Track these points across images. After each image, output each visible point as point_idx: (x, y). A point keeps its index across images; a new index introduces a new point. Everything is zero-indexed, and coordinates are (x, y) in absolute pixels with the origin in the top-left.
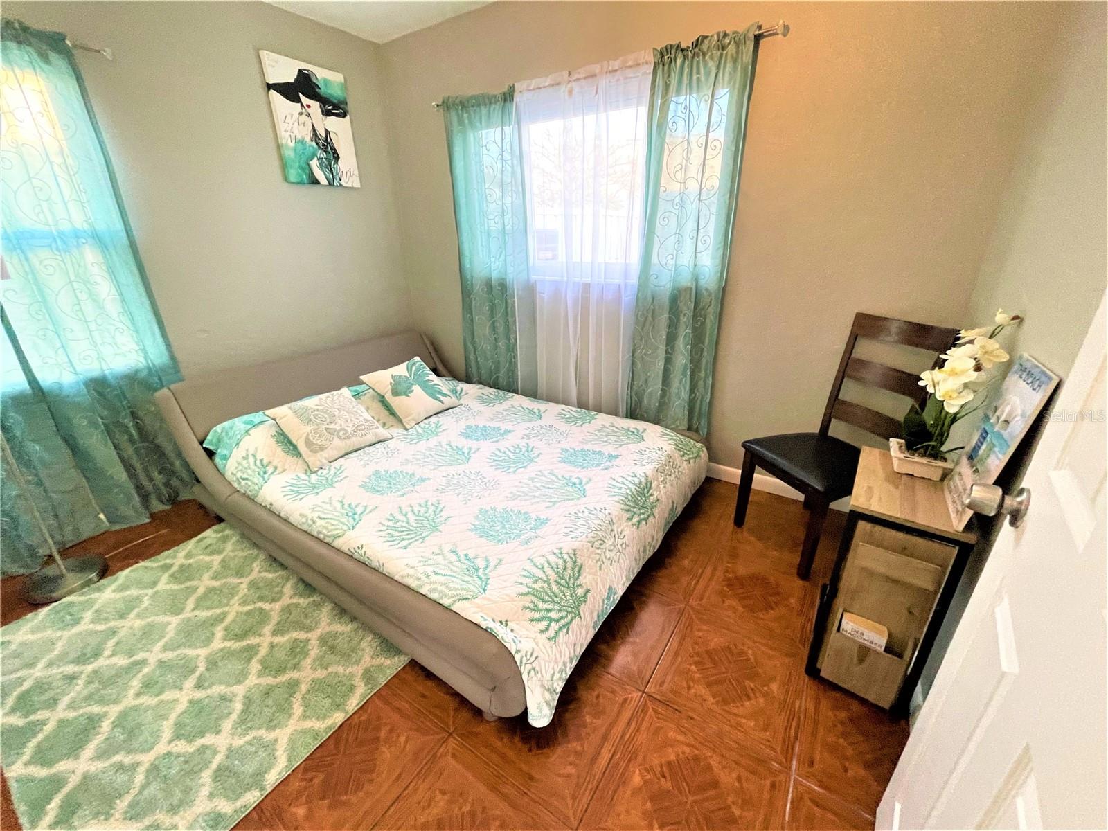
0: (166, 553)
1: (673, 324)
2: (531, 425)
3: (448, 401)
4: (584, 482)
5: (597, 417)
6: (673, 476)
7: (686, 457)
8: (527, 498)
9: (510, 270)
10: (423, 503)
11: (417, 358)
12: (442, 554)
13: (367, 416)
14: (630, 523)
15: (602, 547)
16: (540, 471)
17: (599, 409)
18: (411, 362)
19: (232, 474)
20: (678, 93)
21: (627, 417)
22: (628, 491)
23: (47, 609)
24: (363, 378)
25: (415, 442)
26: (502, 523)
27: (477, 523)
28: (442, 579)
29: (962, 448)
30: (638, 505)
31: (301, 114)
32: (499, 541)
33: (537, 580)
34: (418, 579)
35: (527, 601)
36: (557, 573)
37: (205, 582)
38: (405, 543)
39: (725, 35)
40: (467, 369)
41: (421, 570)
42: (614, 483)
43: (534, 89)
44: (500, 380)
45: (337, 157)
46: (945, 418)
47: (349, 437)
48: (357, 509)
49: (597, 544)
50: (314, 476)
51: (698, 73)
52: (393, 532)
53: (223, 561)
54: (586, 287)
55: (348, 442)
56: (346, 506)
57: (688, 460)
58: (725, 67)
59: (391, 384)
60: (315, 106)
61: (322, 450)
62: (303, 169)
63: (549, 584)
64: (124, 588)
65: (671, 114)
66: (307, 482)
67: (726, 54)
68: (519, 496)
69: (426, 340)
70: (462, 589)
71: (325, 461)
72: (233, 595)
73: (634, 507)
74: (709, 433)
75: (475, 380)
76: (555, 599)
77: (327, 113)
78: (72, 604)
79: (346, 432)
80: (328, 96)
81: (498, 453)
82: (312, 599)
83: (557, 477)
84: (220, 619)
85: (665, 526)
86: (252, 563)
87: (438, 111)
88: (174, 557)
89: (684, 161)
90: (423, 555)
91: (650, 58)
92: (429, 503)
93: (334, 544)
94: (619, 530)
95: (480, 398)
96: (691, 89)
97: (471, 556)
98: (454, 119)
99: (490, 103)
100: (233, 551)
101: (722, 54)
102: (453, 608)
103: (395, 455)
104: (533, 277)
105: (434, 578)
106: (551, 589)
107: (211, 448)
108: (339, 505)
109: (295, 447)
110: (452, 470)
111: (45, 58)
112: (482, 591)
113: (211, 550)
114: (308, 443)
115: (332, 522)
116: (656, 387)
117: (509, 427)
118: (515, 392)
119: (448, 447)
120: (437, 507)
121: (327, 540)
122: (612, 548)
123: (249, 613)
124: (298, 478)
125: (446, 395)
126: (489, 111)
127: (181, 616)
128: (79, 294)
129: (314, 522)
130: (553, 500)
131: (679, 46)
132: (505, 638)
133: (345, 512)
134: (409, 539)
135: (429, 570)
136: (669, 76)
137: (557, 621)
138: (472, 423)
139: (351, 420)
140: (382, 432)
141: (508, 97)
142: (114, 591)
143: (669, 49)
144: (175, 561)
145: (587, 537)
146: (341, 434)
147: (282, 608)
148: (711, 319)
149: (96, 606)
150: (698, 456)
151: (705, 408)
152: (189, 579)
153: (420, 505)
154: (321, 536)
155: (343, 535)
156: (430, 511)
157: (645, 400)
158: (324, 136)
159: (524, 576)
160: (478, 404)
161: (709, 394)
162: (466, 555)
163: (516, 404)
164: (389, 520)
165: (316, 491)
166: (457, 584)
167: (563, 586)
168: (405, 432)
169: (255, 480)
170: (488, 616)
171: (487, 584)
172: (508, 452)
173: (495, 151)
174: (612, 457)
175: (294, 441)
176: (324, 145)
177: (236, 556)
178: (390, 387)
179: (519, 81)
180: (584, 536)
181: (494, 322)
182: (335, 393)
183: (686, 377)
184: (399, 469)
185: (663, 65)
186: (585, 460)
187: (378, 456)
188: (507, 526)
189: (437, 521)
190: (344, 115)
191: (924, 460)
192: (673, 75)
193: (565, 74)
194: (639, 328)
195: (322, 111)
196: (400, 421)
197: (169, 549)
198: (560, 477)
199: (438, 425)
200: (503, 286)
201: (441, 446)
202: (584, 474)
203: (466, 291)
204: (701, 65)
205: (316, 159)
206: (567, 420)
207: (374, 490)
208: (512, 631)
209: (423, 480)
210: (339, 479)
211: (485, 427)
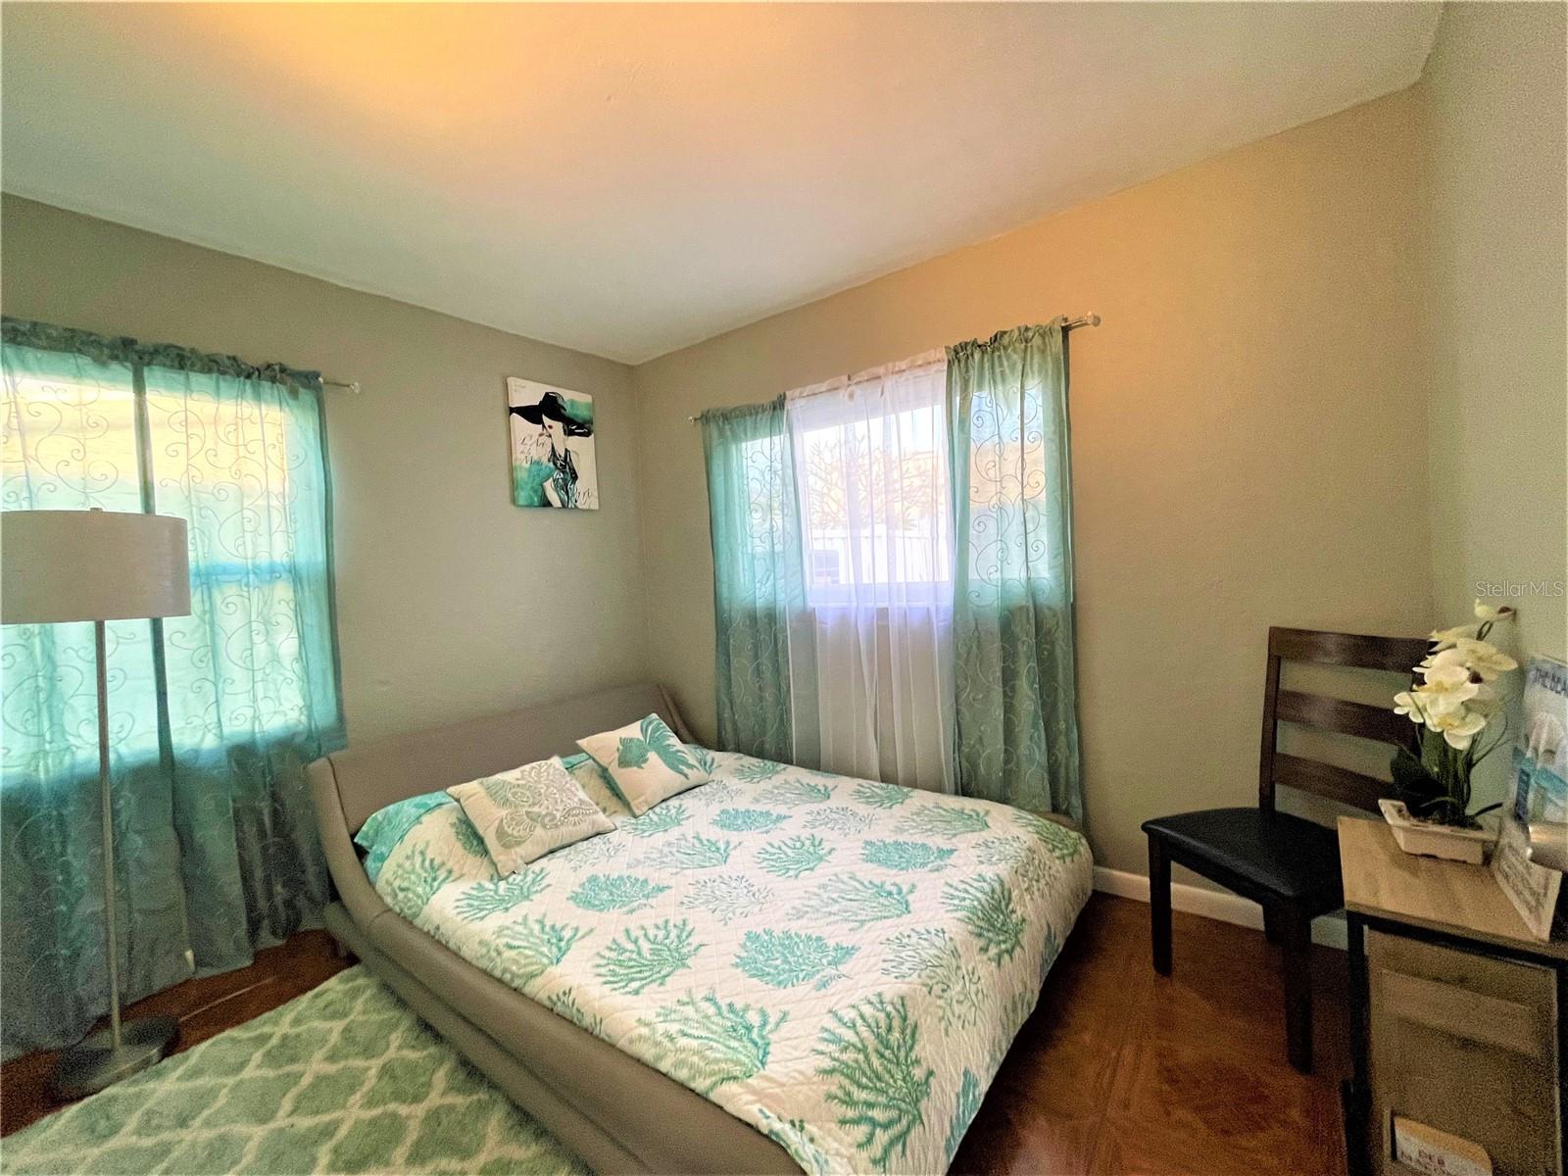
0: (267, 1015)
1: (1009, 655)
2: (815, 807)
3: (695, 776)
4: (905, 891)
5: (911, 794)
6: (1043, 882)
7: (1057, 853)
8: (820, 915)
9: (781, 596)
10: (661, 922)
11: (654, 716)
12: (692, 1002)
13: (582, 794)
14: (985, 958)
15: (945, 995)
16: (836, 875)
17: (914, 784)
18: (647, 720)
19: (387, 882)
20: (980, 387)
21: (956, 793)
22: (976, 903)
23: (75, 1108)
24: (582, 743)
25: (647, 834)
26: (783, 954)
27: (744, 954)
28: (695, 1043)
29: (1499, 805)
30: (994, 926)
31: (541, 435)
32: (780, 983)
33: (846, 1048)
34: (657, 1044)
35: (833, 1085)
36: (878, 1036)
37: (316, 1065)
38: (635, 985)
39: (1027, 329)
40: (719, 733)
41: (661, 1028)
42: (952, 891)
43: (808, 396)
44: (767, 746)
45: (575, 477)
46: (1455, 760)
47: (556, 826)
48: (564, 933)
49: (937, 989)
50: (502, 885)
51: (1001, 365)
52: (617, 969)
53: (347, 1030)
54: (883, 614)
55: (555, 832)
56: (547, 929)
57: (1062, 858)
58: (1032, 359)
59: (618, 749)
60: (558, 426)
61: (518, 843)
62: (536, 491)
63: (867, 1057)
64: (196, 1072)
65: (974, 409)
66: (492, 893)
67: (1031, 346)
68: (807, 912)
69: (664, 692)
70: (726, 1061)
71: (520, 861)
72: (352, 1089)
73: (989, 931)
74: (1086, 815)
75: (730, 748)
76: (878, 1085)
77: (569, 433)
78: (113, 1099)
79: (554, 818)
80: (572, 417)
81: (769, 848)
82: (475, 1097)
83: (862, 884)
84: (328, 1131)
85: (1042, 966)
86: (390, 1033)
87: (695, 425)
88: (276, 1023)
89: (997, 458)
90: (663, 1004)
91: (942, 354)
92: (671, 924)
93: (527, 990)
94: (970, 968)
95: (740, 772)
96: (995, 382)
97: (739, 1006)
98: (715, 434)
99: (757, 413)
100: (364, 1012)
101: (1026, 347)
102: (713, 1096)
103: (620, 853)
104: (810, 604)
105: (682, 1042)
106: (870, 1065)
107: (365, 844)
108: (537, 928)
109: (481, 841)
110: (702, 875)
111: (294, 394)
112: (760, 1065)
113: (332, 1012)
114: (501, 834)
115: (527, 952)
116: (995, 746)
117: (783, 810)
118: (789, 762)
119: (695, 841)
120: (682, 930)
121: (517, 983)
122: (962, 998)
123: (373, 1122)
124: (481, 887)
125: (691, 767)
126: (756, 419)
127: (272, 1125)
128: (255, 637)
129: (499, 953)
130: (859, 918)
131: (975, 341)
132: (801, 1152)
133: (546, 937)
134: (642, 979)
135: (673, 1028)
136: (967, 371)
137: (886, 1126)
138: (729, 806)
139: (562, 801)
140: (602, 820)
141: (779, 405)
142: (179, 1079)
143: (964, 346)
144: (276, 1029)
145: (919, 976)
146: (547, 820)
147: (428, 1111)
148: (1061, 648)
149: (150, 1104)
150: (1076, 851)
151: (1074, 777)
152: (293, 1060)
153: (657, 927)
154: (507, 977)
155: (542, 972)
156: (673, 935)
157: (982, 770)
158: (563, 455)
159: (826, 1040)
160: (736, 780)
161: (1077, 755)
162: (731, 1005)
163: (791, 779)
164: (611, 949)
165: (504, 905)
166: (719, 1052)
167: (889, 1061)
168: (633, 821)
169: (420, 890)
170: (771, 1111)
171: (766, 1053)
172: (784, 848)
173: (762, 462)
174: (944, 854)
175: (481, 832)
176: (561, 465)
177: (366, 1021)
178: (617, 755)
179: (789, 390)
180: (915, 976)
181: (758, 665)
182: (543, 762)
183: (1038, 729)
184: (625, 873)
185: (959, 361)
186: (901, 857)
187: (595, 855)
188: (791, 959)
189: (685, 950)
190: (587, 434)
191: (1445, 830)
192: (972, 372)
193: (845, 378)
194: (961, 663)
195: (565, 431)
196: (627, 805)
197: (271, 1009)
198: (866, 883)
199: (680, 809)
200: (772, 616)
201: (686, 840)
202: (904, 879)
203: (722, 626)
204: (1004, 359)
205: (551, 479)
206: (869, 799)
207: (588, 904)
208: (812, 1140)
209: (661, 890)
210: (539, 888)
211: (748, 811)
